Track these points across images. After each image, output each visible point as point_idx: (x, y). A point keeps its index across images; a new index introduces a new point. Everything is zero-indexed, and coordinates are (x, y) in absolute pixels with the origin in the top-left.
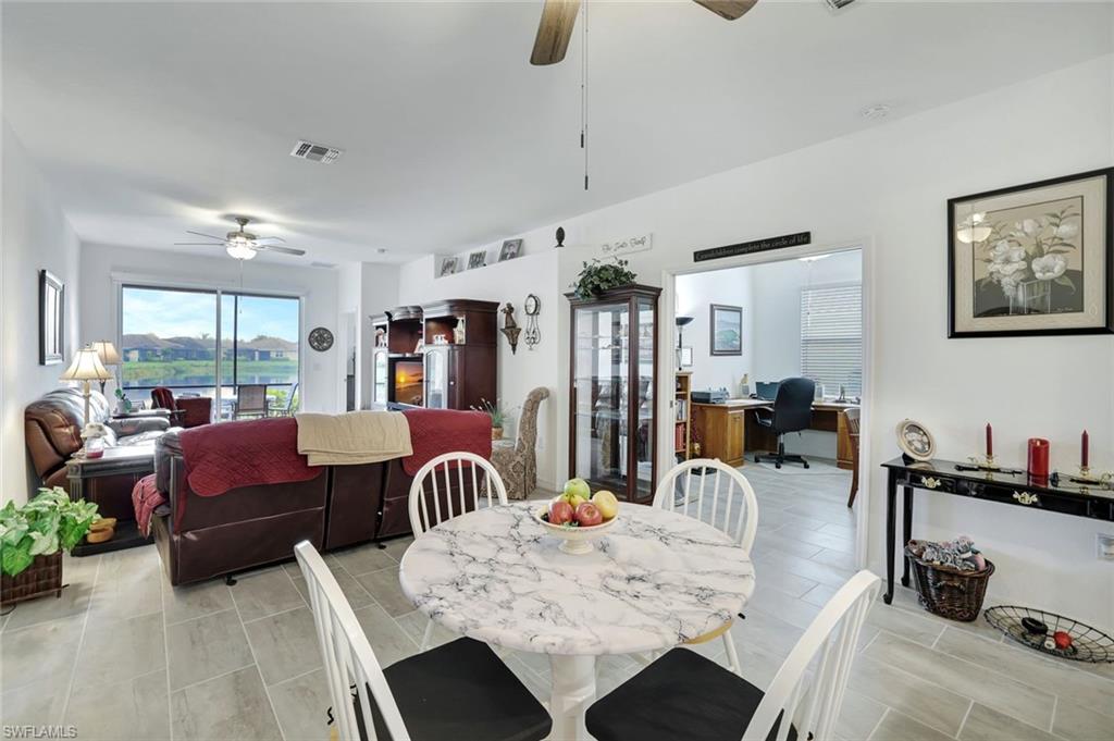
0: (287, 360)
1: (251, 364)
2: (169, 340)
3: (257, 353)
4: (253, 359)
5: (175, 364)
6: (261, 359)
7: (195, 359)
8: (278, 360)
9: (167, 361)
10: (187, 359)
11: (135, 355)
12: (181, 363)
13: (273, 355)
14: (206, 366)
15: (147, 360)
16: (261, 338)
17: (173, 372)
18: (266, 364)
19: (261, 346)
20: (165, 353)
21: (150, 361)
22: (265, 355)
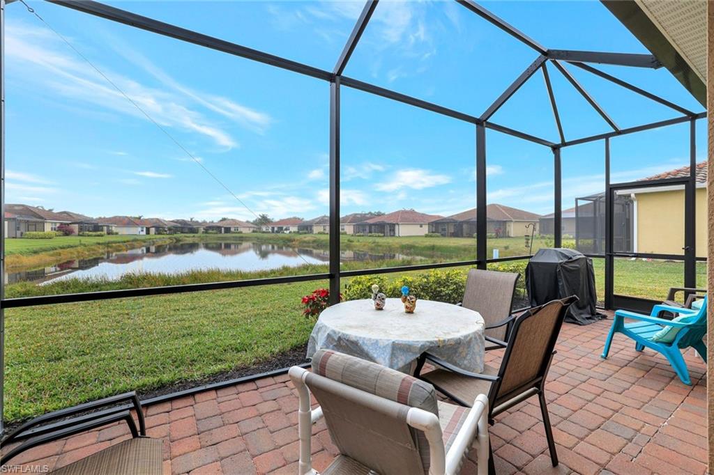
0: (241, 232)
1: (219, 235)
2: (173, 221)
3: (222, 229)
4: (221, 232)
5: (176, 236)
6: (225, 232)
7: (187, 233)
8: (235, 233)
9: (172, 234)
10: (182, 232)
11: (153, 230)
12: (179, 235)
13: (232, 230)
14: (194, 236)
15: (159, 234)
16: (224, 219)
17: (175, 241)
18: (228, 235)
19: (225, 224)
20: (170, 229)
21: (162, 234)
22: (228, 230)
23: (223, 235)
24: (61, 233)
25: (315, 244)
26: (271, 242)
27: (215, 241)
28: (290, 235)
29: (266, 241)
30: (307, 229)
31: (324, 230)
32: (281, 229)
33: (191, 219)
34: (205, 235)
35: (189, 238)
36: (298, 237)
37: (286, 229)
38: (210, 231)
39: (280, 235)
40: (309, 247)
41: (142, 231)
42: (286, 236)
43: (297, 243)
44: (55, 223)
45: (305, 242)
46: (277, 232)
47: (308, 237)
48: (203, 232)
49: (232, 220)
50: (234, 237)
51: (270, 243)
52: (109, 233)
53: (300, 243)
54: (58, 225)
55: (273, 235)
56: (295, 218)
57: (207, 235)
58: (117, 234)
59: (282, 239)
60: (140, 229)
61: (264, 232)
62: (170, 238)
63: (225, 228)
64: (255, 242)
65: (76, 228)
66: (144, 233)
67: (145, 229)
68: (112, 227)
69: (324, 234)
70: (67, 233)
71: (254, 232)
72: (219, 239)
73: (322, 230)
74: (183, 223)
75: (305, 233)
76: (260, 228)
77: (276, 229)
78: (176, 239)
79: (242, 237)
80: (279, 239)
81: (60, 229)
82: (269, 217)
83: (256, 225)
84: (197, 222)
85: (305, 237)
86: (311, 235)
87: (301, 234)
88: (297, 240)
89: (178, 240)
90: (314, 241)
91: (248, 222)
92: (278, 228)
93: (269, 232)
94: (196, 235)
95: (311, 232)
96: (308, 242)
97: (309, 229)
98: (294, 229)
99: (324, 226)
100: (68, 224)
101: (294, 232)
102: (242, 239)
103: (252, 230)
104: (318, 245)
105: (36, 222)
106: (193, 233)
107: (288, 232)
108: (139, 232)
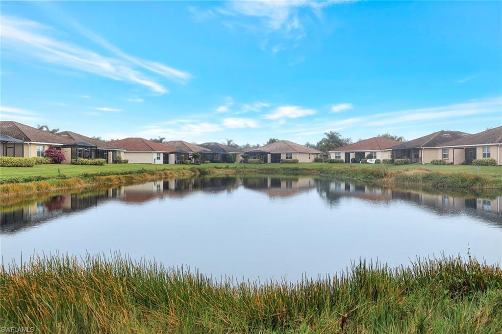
0: (296, 162)
1: (264, 166)
2: (201, 146)
3: (269, 156)
4: (266, 162)
5: (202, 166)
6: (273, 161)
7: (218, 162)
8: (287, 162)
9: (197, 163)
10: (212, 162)
11: (172, 158)
12: (207, 166)
13: (283, 157)
14: (227, 167)
16: (272, 141)
17: (198, 173)
18: (277, 166)
19: (273, 149)
20: (195, 156)
21: (183, 163)
22: (276, 158)
23: (270, 165)
24: (48, 159)
25: (429, 184)
26: (343, 177)
27: (258, 175)
28: (377, 166)
29: (338, 177)
30: (409, 157)
31: (445, 156)
32: (360, 157)
33: (229, 142)
34: (242, 165)
35: (220, 170)
36: (393, 169)
37: (370, 157)
38: (251, 160)
39: (359, 166)
40: (416, 188)
41: (159, 158)
42: (371, 168)
43: (391, 180)
44: (44, 145)
45: (406, 178)
46: (354, 161)
47: (412, 171)
48: (241, 161)
49: (283, 141)
50: (284, 169)
51: (342, 180)
52: (116, 161)
53: (397, 179)
54: (46, 148)
55: (347, 166)
56: (386, 137)
57: (247, 165)
58: (126, 162)
59: (364, 171)
60: (155, 156)
61: (332, 162)
62: (192, 170)
63: (272, 155)
64: (318, 177)
65: (67, 152)
66: (161, 161)
67: (162, 156)
68: (119, 152)
69: (444, 164)
70: (57, 160)
71: (316, 160)
72: (262, 171)
73: (440, 158)
74: (215, 147)
75: (406, 163)
76: (327, 156)
77: (352, 156)
78: (200, 170)
79: (297, 169)
80: (356, 173)
81: (48, 153)
82: (343, 137)
83: (321, 150)
84: (237, 146)
85: (407, 170)
86: (416, 166)
87: (396, 164)
88: (392, 175)
89: (203, 173)
90: (427, 178)
91: (308, 145)
92: (357, 154)
93: (341, 162)
94: (231, 165)
95: (418, 159)
96: (414, 179)
97: (413, 156)
98: (383, 156)
99: (443, 150)
100: (58, 148)
101: (385, 161)
102: (298, 172)
103: (313, 157)
104: (434, 186)
105: (15, 144)
106: (229, 162)
107: (374, 161)
108: (153, 160)
